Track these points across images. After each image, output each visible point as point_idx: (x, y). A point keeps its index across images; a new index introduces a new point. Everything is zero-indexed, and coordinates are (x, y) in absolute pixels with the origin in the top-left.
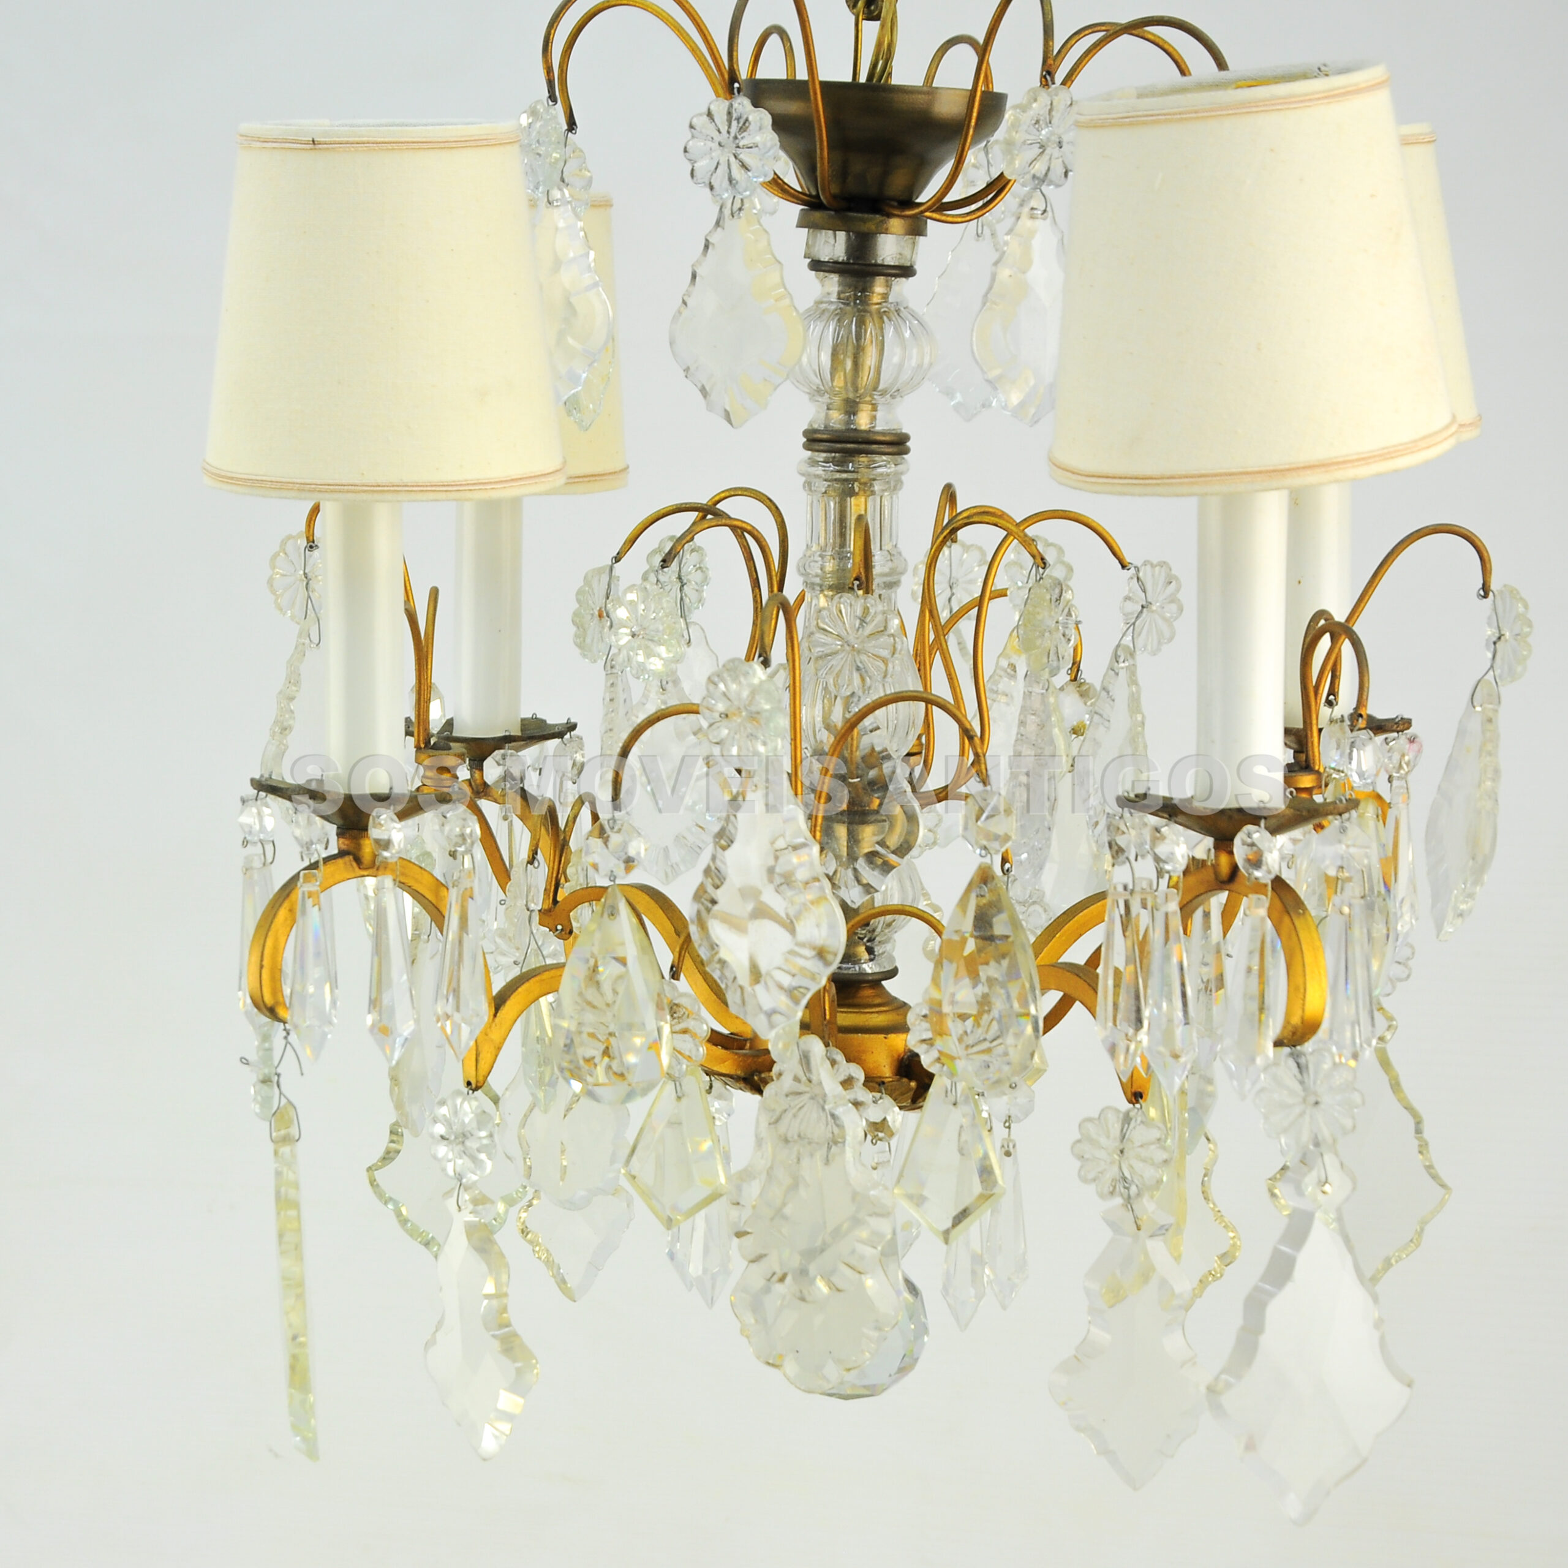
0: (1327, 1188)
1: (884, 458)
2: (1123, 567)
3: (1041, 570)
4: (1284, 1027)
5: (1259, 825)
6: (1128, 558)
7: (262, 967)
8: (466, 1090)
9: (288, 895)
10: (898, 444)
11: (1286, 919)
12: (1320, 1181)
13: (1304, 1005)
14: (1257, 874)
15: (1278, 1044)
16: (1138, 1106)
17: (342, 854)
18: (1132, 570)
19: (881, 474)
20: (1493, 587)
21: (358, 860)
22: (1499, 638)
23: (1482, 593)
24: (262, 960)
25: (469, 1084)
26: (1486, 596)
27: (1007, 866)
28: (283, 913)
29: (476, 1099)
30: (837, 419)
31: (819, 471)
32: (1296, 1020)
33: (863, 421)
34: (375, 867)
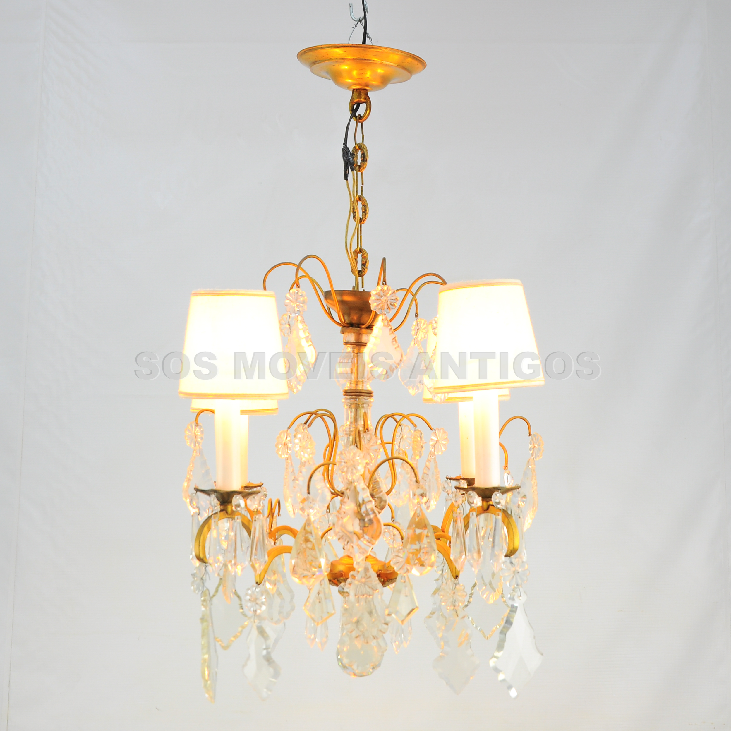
0: (520, 598)
1: (368, 397)
2: (431, 429)
3: (415, 428)
4: (508, 551)
5: (499, 492)
6: (433, 427)
7: (199, 546)
8: (256, 585)
9: (207, 522)
10: (369, 394)
11: (506, 519)
12: (518, 596)
13: (514, 544)
14: (499, 506)
15: (506, 556)
16: (456, 579)
17: (221, 511)
18: (434, 430)
19: (367, 402)
20: (532, 433)
21: (227, 512)
22: (534, 447)
23: (529, 435)
24: (199, 543)
25: (257, 583)
26: (530, 435)
27: (393, 519)
28: (206, 529)
29: (260, 587)
30: (353, 387)
31: (348, 401)
32: (511, 548)
33: (360, 387)
34: (231, 515)
